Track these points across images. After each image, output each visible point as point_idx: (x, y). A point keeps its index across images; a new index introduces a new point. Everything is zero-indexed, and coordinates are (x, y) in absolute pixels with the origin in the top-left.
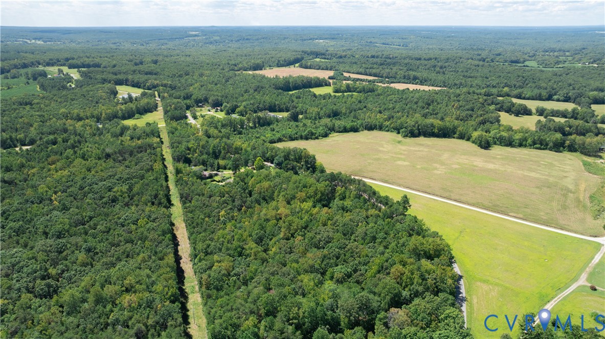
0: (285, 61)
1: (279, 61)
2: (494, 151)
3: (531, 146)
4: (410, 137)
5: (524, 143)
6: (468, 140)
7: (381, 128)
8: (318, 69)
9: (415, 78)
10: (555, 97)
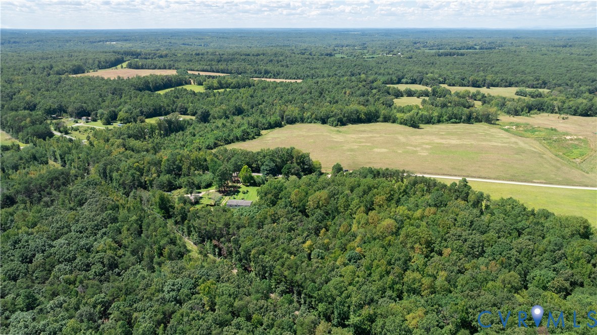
0: (107, 63)
1: (100, 62)
2: (426, 129)
3: (447, 121)
4: (341, 126)
5: (441, 119)
6: (394, 122)
7: (302, 120)
8: (154, 69)
9: (267, 72)
10: (404, 80)
